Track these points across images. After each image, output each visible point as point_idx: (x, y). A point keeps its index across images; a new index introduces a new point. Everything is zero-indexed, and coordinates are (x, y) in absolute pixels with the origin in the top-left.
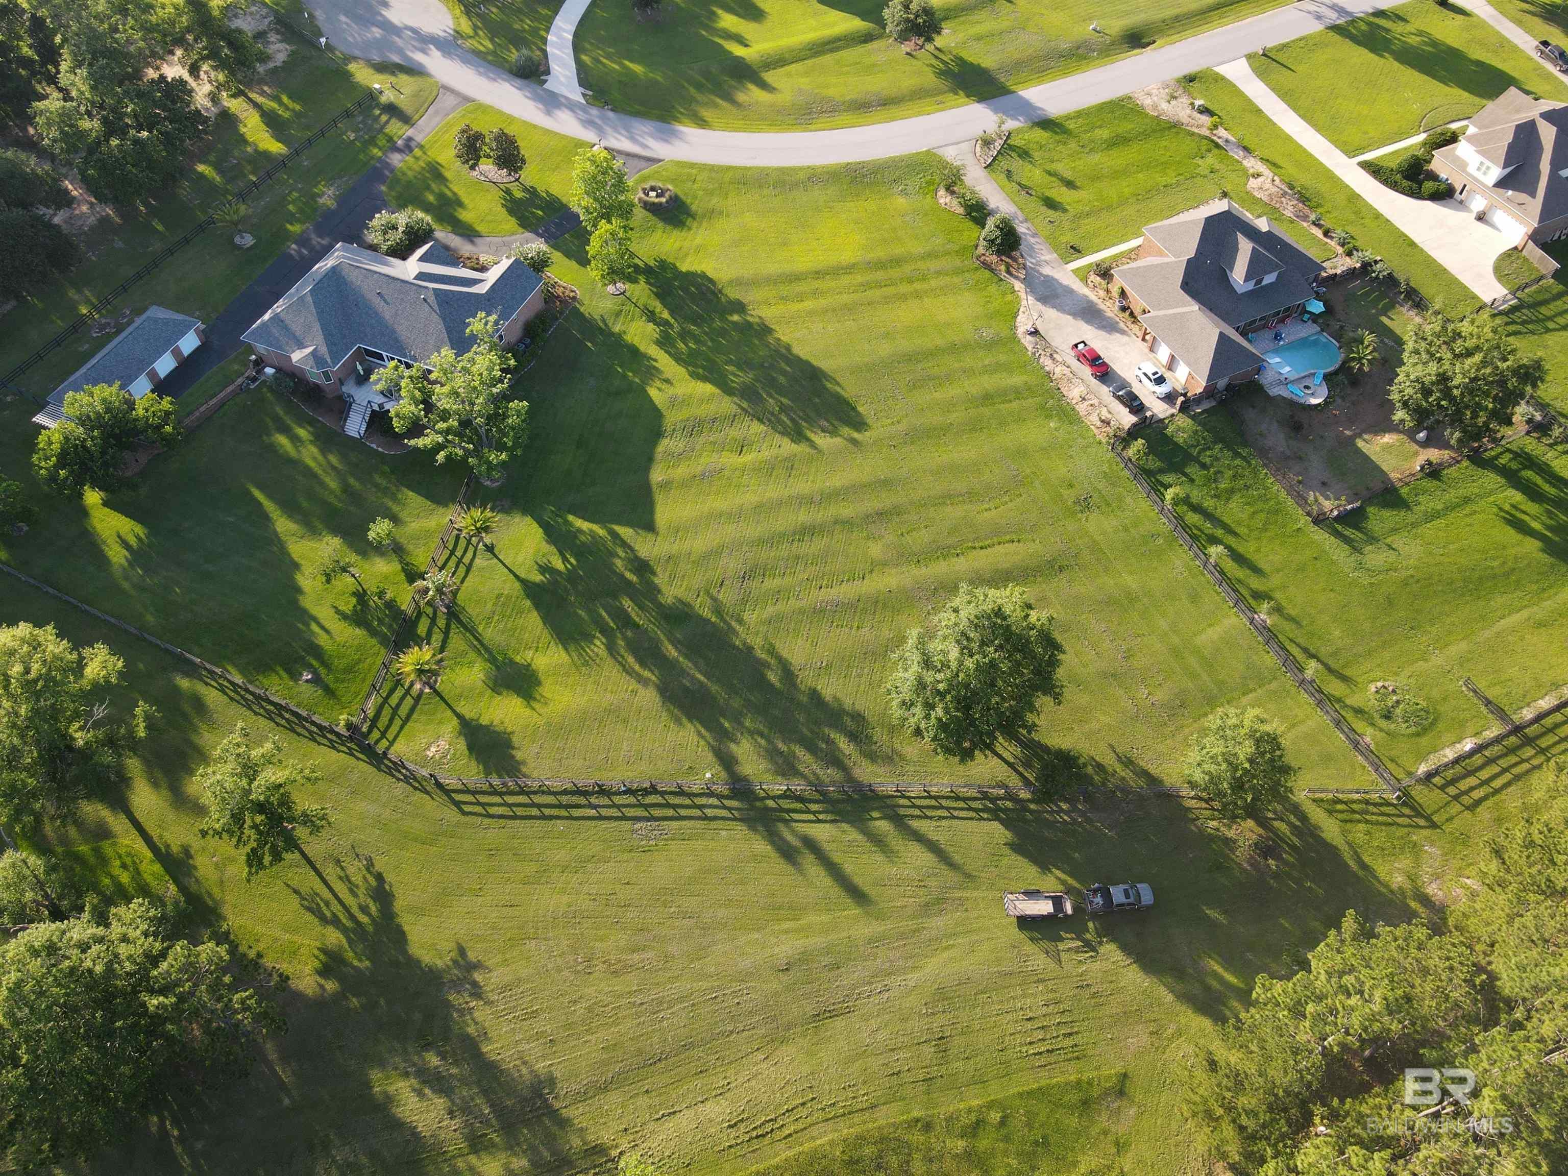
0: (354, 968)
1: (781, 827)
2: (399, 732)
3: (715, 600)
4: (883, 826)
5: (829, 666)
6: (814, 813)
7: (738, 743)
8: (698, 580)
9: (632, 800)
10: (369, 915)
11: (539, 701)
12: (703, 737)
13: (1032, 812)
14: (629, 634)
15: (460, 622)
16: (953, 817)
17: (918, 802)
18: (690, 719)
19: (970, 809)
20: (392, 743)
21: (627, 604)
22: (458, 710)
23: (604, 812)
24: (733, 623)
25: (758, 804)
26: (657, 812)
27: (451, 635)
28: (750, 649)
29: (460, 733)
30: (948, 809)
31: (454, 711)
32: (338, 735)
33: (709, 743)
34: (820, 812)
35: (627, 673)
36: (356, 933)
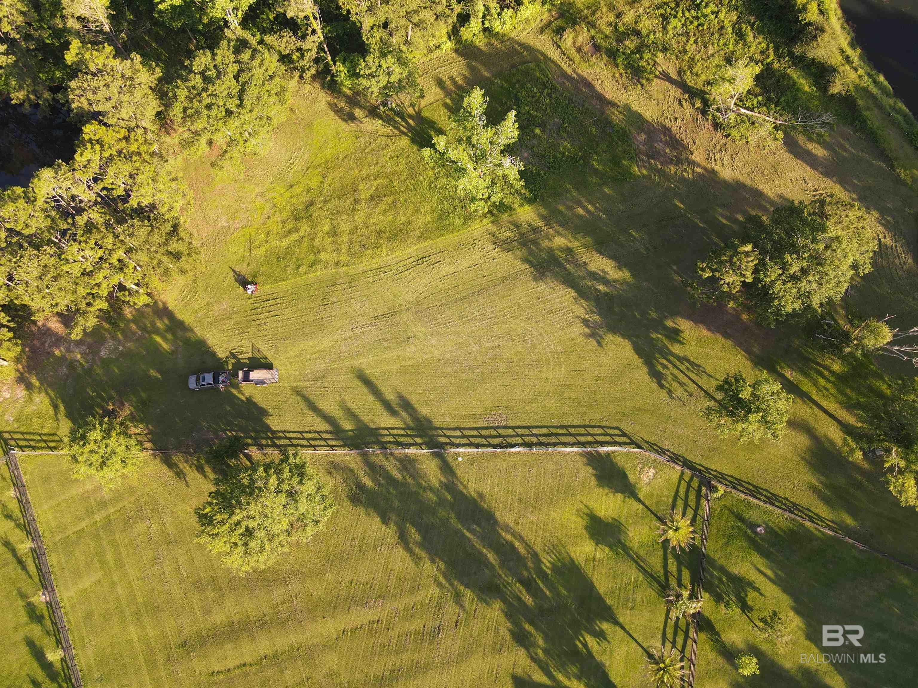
0: (660, 334)
1: (411, 424)
2: (678, 487)
3: (462, 607)
4: (347, 425)
5: (375, 547)
6: (390, 435)
7: (440, 482)
9: (509, 440)
10: (661, 364)
11: (584, 513)
12: (465, 487)
13: (251, 438)
15: (659, 583)
16: (301, 433)
17: (323, 443)
18: (474, 500)
19: (289, 439)
20: (681, 478)
22: (641, 506)
23: (527, 432)
24: (447, 585)
25: (426, 439)
26: (492, 432)
27: (662, 571)
29: (635, 486)
30: (304, 438)
31: (644, 504)
32: (721, 483)
34: (386, 435)
35: (523, 539)
36: (666, 353)
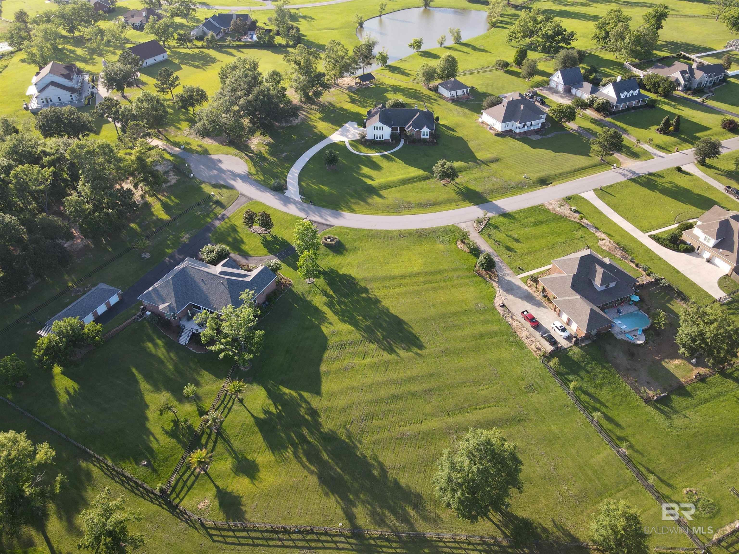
2: (186, 494)
3: (348, 431)
5: (404, 467)
6: (394, 548)
7: (356, 507)
8: (340, 420)
9: (300, 537)
11: (258, 480)
12: (339, 503)
14: (305, 447)
15: (223, 437)
17: (449, 545)
18: (333, 494)
20: (181, 500)
21: (305, 431)
22: (217, 483)
23: (286, 543)
24: (357, 443)
25: (366, 542)
26: (313, 544)
27: (218, 443)
28: (365, 457)
29: (216, 496)
30: (465, 549)
31: (214, 484)
32: (155, 495)
33: (342, 507)
34: (397, 548)
35: (303, 467)
